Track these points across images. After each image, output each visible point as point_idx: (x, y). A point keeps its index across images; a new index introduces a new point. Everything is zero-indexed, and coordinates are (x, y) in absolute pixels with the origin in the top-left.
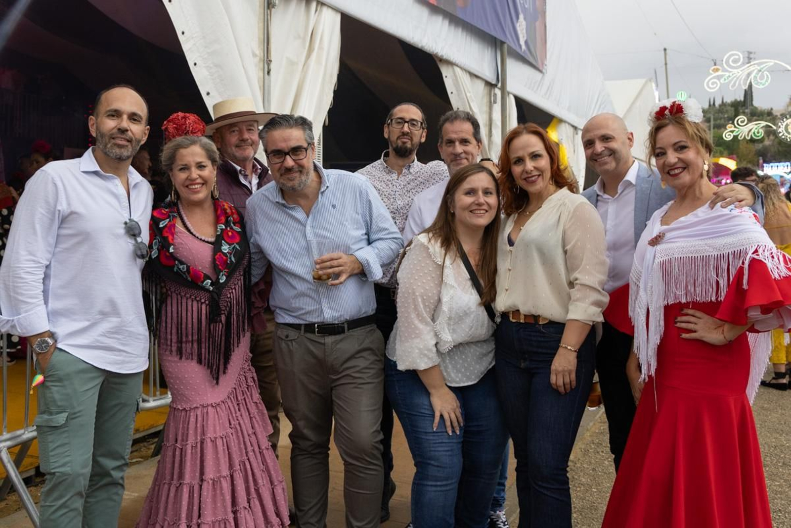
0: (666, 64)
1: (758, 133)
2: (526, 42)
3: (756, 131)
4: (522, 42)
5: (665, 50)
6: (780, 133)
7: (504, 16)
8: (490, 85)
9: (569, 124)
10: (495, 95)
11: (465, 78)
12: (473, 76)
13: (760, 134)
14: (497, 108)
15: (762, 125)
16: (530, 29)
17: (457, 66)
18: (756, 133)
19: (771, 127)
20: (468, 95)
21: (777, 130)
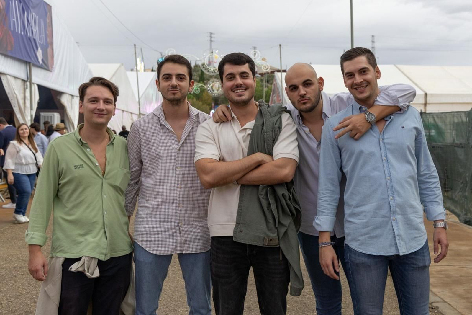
0: (135, 53)
1: (197, 90)
2: (42, 60)
3: (196, 89)
4: (40, 60)
5: (135, 45)
6: (209, 90)
7: (30, 51)
8: (24, 81)
9: (69, 94)
10: (27, 85)
11: (12, 80)
12: (16, 78)
13: (198, 91)
14: (28, 91)
15: (199, 86)
16: (45, 54)
17: (8, 75)
18: (196, 90)
19: (204, 87)
20: (14, 87)
21: (207, 89)
